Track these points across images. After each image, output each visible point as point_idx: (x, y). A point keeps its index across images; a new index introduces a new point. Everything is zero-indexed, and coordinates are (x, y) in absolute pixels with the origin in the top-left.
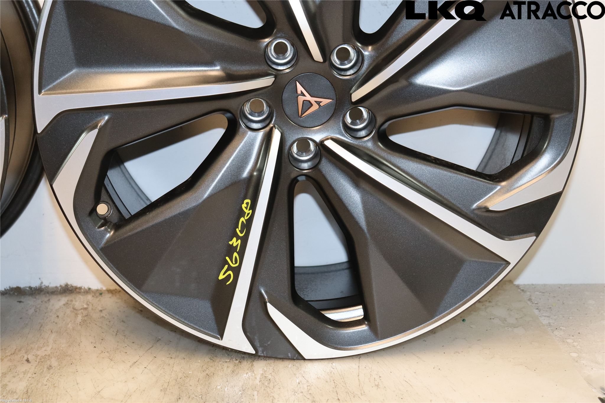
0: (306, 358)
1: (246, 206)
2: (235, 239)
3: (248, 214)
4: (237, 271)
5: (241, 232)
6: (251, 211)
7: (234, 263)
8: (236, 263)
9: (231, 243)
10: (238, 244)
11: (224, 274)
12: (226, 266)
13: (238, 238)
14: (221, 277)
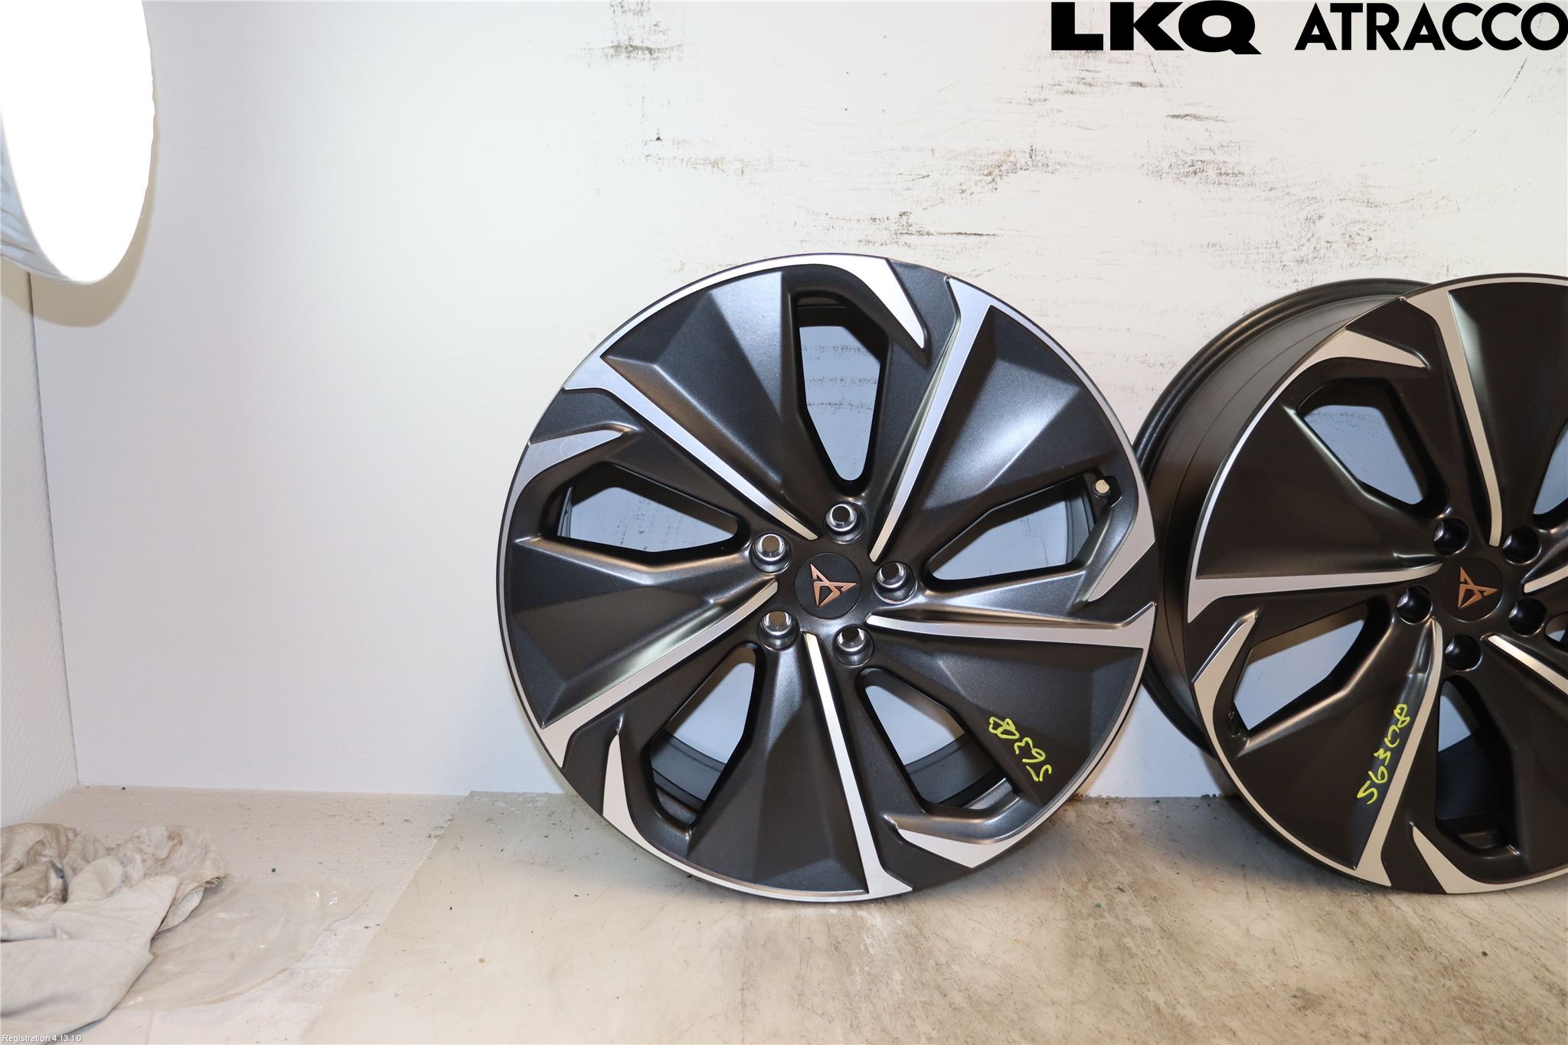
0: (1448, 892)
1: (1399, 711)
2: (1381, 751)
3: (1403, 722)
4: (1384, 790)
5: (1392, 742)
6: (1408, 719)
7: (1379, 778)
8: (1383, 778)
9: (1376, 755)
10: (1386, 757)
11: (1364, 792)
12: (1368, 783)
13: (1387, 749)
14: (1361, 795)
